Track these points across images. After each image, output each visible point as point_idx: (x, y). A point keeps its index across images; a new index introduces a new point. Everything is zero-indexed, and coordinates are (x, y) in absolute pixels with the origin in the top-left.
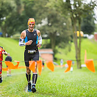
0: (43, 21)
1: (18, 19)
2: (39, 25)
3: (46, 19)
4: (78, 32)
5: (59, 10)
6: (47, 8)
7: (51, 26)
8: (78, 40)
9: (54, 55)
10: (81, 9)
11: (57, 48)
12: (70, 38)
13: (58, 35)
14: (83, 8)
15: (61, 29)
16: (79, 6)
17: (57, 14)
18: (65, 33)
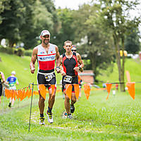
0: (82, 40)
1: (55, 37)
2: (78, 44)
3: (86, 37)
4: (121, 52)
5: (101, 27)
6: (87, 25)
7: (91, 45)
8: (121, 60)
9: (94, 77)
10: (124, 26)
11: (98, 69)
12: (113, 58)
13: (99, 54)
14: (126, 25)
15: (103, 49)
16: (122, 23)
17: (98, 32)
18: (107, 53)
